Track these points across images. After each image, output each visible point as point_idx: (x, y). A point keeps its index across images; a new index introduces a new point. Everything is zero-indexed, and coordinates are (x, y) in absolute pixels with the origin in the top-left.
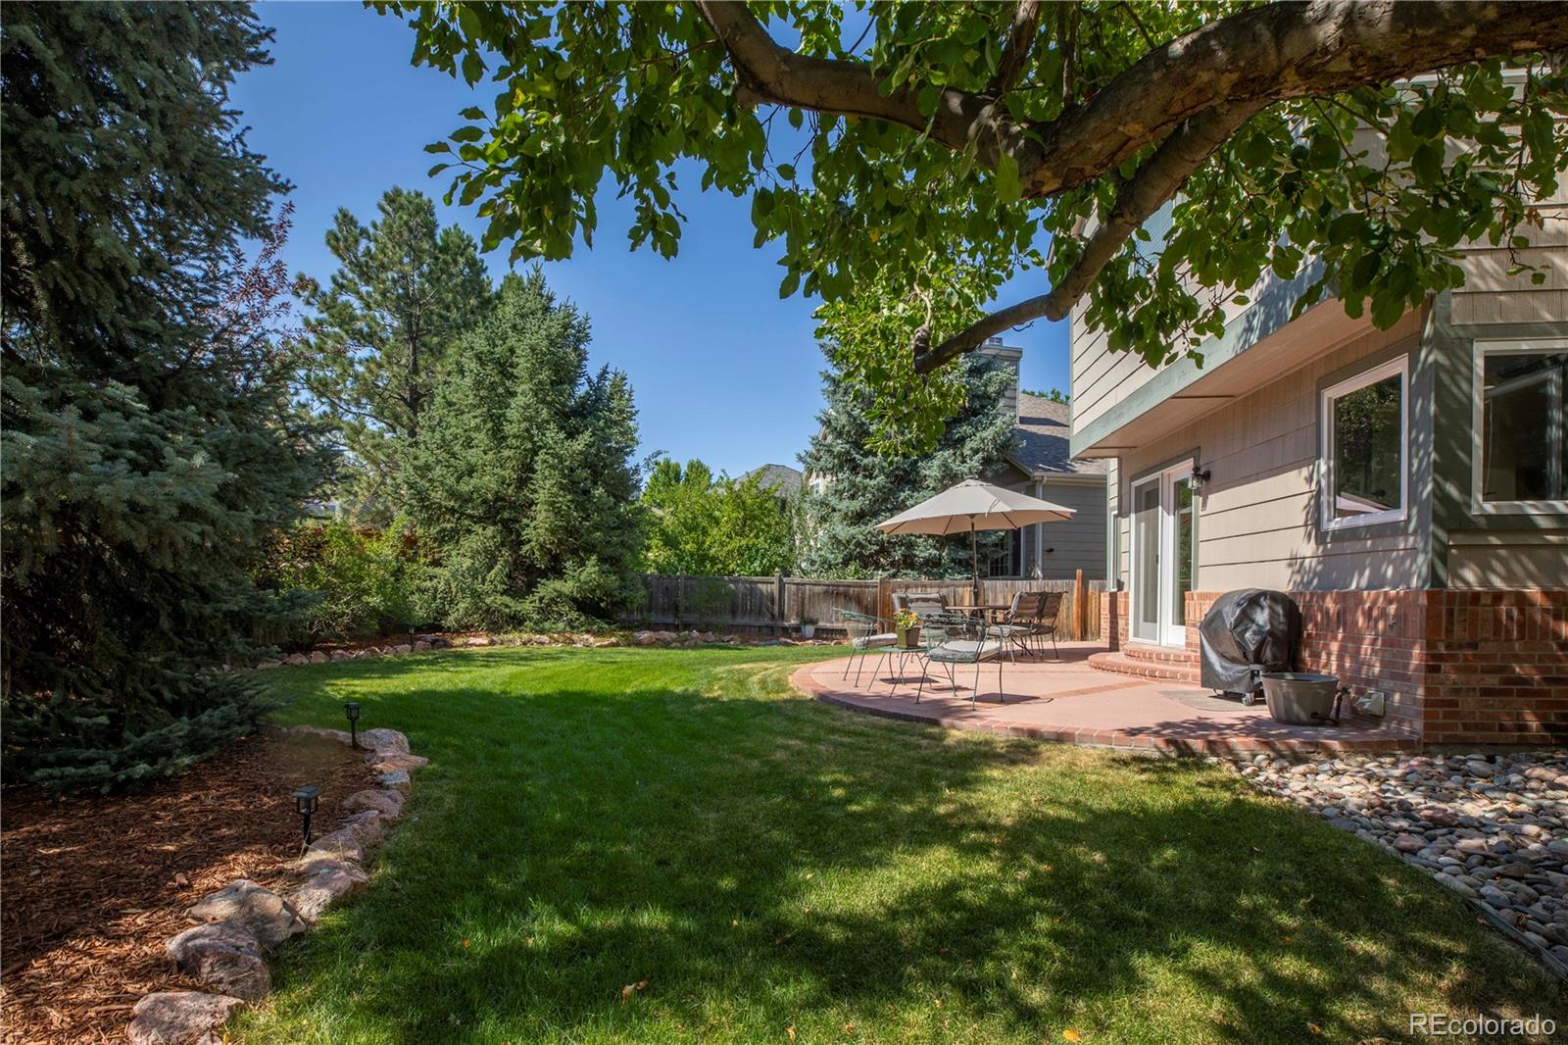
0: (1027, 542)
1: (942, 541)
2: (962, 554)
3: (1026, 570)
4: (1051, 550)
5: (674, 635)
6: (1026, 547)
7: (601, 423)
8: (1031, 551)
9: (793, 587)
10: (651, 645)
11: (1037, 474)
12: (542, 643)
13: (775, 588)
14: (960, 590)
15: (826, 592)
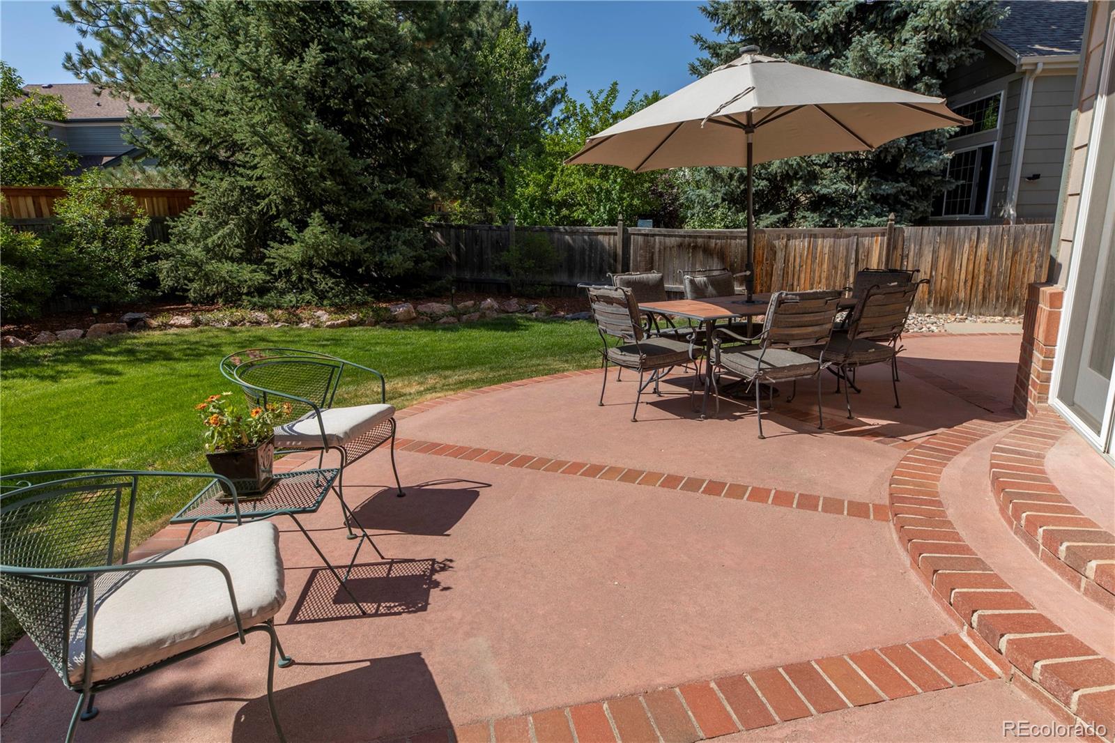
0: (999, 166)
1: (858, 168)
2: (887, 188)
3: (994, 207)
4: (1036, 177)
5: (448, 307)
6: (998, 173)
7: (348, 33)
8: (1004, 178)
9: (640, 239)
10: (409, 322)
11: (1025, 61)
12: (258, 323)
13: (619, 238)
14: (866, 241)
15: (680, 246)
